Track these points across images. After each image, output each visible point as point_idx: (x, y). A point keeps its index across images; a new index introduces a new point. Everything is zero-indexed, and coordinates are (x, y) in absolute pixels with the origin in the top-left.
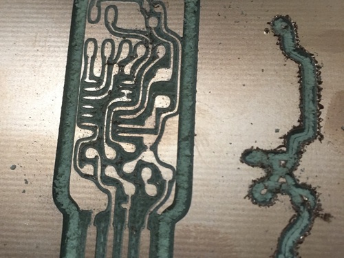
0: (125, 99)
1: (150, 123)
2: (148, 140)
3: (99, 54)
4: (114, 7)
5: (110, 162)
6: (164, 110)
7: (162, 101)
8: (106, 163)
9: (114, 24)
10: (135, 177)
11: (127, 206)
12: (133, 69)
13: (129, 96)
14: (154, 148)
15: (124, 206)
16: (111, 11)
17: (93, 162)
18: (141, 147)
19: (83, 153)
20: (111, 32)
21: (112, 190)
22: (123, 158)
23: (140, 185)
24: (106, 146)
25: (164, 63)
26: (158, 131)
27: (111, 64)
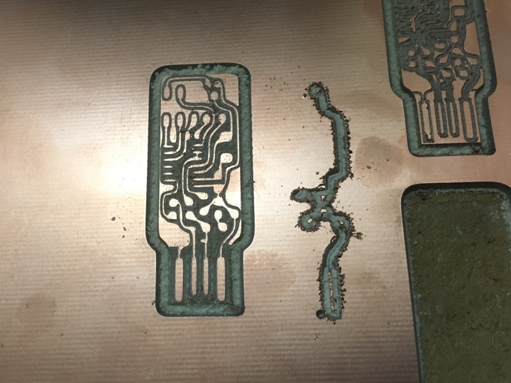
0: (197, 158)
1: (218, 175)
2: (218, 188)
3: (173, 125)
4: (183, 86)
5: (189, 208)
6: (229, 165)
7: (226, 158)
8: (186, 209)
9: (183, 99)
10: (210, 219)
11: (205, 241)
12: (202, 134)
13: (199, 155)
14: (223, 195)
15: (202, 241)
16: (181, 90)
17: (176, 209)
18: (212, 195)
19: (167, 203)
20: (182, 106)
21: (193, 229)
22: (199, 204)
23: (214, 224)
24: (185, 196)
25: (226, 128)
26: (225, 181)
27: (183, 132)
